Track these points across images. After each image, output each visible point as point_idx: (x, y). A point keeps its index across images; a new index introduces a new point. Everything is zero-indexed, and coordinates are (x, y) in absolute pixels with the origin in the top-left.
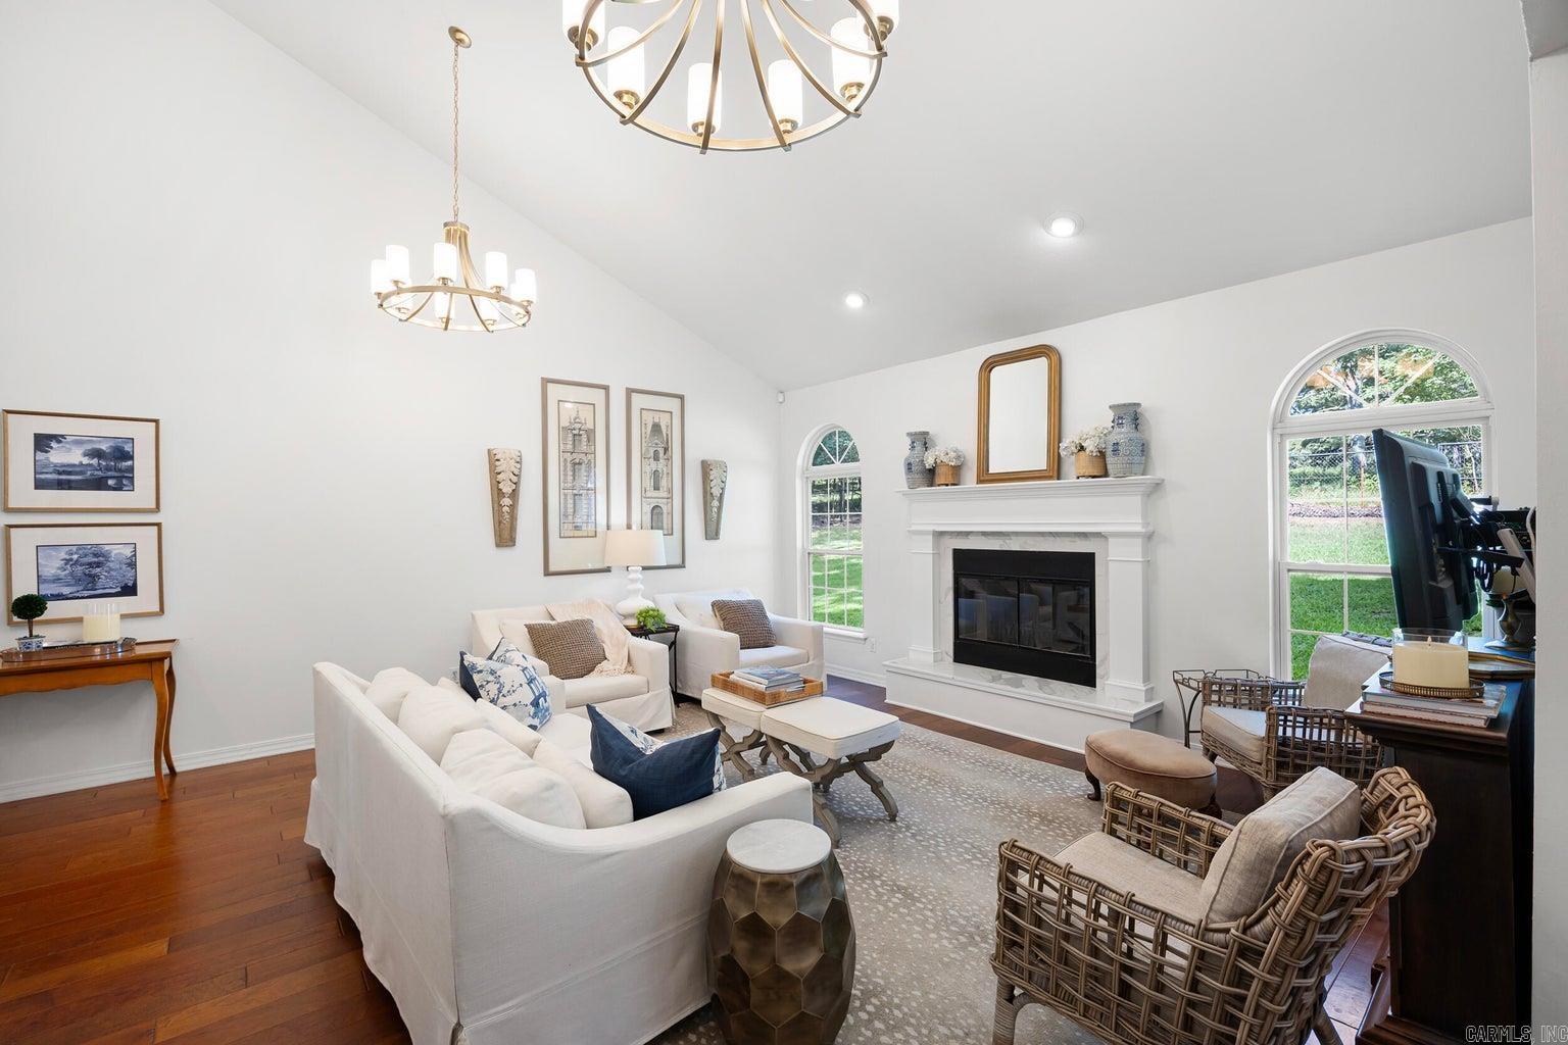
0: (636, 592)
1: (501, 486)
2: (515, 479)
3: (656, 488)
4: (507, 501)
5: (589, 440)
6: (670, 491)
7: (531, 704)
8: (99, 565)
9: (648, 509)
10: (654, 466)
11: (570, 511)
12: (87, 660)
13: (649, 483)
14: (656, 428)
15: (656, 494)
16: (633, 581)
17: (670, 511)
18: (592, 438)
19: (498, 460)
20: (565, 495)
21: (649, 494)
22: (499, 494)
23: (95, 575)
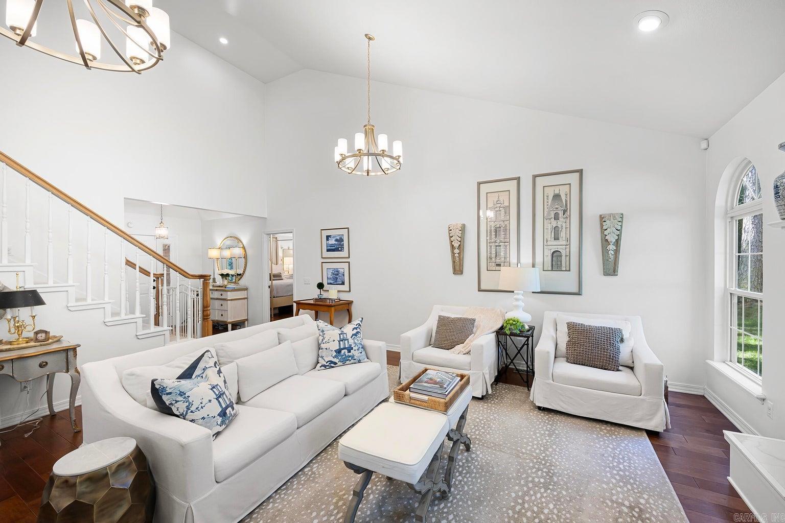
0: (517, 307)
1: (453, 243)
2: (459, 239)
3: (556, 238)
4: (457, 251)
5: (506, 213)
6: (568, 240)
7: (335, 351)
8: (338, 275)
9: (548, 254)
10: (554, 223)
11: (493, 255)
12: (325, 303)
13: (550, 235)
14: (557, 197)
15: (556, 242)
16: (517, 300)
17: (568, 254)
18: (508, 212)
19: (451, 230)
20: (491, 246)
21: (549, 243)
22: (453, 247)
23: (337, 278)
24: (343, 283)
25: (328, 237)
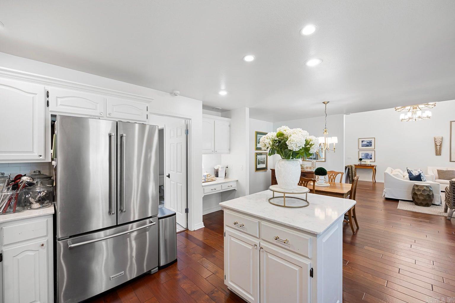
2: (440, 142)
4: (438, 147)
8: (368, 155)
12: (366, 166)
19: (436, 139)
22: (436, 145)
23: (367, 157)
24: (371, 159)
25: (362, 141)
